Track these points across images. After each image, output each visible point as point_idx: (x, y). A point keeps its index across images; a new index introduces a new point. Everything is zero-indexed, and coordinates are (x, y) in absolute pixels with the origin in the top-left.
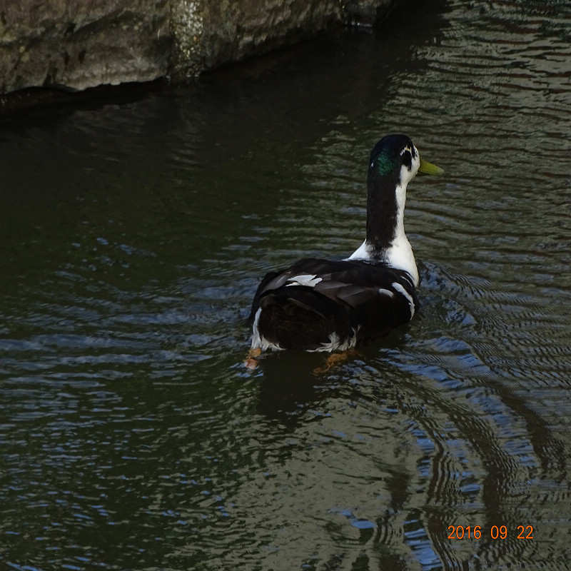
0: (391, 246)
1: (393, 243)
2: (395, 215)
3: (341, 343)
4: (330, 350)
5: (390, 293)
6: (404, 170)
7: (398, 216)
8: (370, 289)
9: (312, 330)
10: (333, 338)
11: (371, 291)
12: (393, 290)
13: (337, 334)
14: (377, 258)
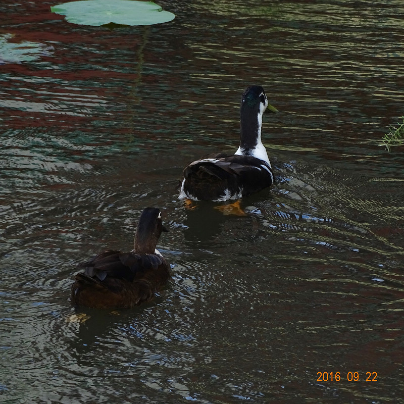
0: (255, 148)
1: (256, 147)
2: (257, 131)
3: (232, 195)
4: (225, 200)
5: (260, 169)
6: (262, 104)
7: (259, 131)
8: (247, 166)
9: (214, 188)
10: (227, 192)
11: (248, 168)
12: (261, 167)
13: (229, 190)
14: (247, 154)
